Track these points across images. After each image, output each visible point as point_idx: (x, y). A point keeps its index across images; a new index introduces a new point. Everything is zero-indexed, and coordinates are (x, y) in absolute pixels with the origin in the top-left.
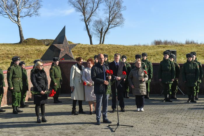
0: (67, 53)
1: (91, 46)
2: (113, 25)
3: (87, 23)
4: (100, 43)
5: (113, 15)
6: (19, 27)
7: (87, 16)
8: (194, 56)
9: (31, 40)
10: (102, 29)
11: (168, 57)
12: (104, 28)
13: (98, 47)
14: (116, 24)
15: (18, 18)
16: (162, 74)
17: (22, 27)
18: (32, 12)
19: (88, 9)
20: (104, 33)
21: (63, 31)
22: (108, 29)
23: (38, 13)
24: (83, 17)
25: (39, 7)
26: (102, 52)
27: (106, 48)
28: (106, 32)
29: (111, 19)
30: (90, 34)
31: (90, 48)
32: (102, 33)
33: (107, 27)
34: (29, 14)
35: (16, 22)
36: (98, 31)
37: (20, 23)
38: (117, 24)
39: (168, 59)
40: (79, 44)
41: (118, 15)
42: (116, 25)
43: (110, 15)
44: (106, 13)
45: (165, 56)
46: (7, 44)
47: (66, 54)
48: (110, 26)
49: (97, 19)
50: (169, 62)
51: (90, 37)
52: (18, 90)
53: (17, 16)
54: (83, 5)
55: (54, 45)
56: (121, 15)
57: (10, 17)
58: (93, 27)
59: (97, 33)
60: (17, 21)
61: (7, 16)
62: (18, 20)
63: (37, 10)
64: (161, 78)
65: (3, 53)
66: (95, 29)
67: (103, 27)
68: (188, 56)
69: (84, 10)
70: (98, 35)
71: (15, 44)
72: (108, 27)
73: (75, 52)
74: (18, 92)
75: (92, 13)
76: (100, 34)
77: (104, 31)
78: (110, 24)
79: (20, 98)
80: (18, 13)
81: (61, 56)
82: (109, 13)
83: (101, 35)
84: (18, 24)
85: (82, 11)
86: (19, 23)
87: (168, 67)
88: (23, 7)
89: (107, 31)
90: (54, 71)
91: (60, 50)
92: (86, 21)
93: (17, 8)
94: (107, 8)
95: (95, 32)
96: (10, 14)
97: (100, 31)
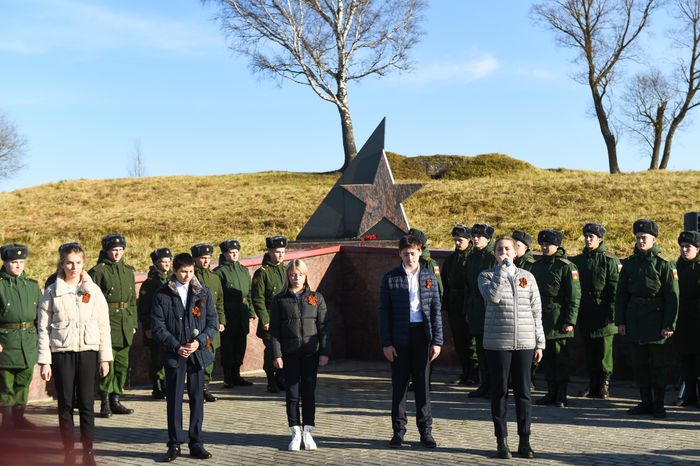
0: (389, 215)
3: (600, 90)
4: (652, 166)
6: (343, 114)
7: (600, 63)
10: (661, 111)
11: (648, 242)
12: (670, 105)
15: (339, 83)
16: (629, 305)
18: (386, 61)
19: (606, 34)
20: (669, 127)
22: (685, 109)
23: (409, 60)
24: (584, 66)
25: (414, 41)
28: (676, 121)
30: (613, 127)
32: (662, 128)
33: (685, 100)
34: (379, 65)
35: (332, 95)
36: (645, 119)
37: (345, 101)
40: (559, 170)
43: (694, 50)
44: (678, 44)
45: (639, 238)
47: (384, 218)
50: (655, 262)
51: (611, 142)
52: (115, 340)
53: (338, 77)
54: (587, 18)
55: (345, 186)
57: (313, 82)
59: (642, 125)
60: (335, 92)
61: (303, 78)
62: (340, 89)
63: (406, 52)
66: (634, 110)
67: (665, 103)
69: (588, 41)
70: (645, 133)
71: (327, 173)
72: (688, 101)
73: (493, 206)
74: (116, 348)
75: (623, 47)
76: (652, 128)
77: (668, 116)
78: (696, 89)
79: (123, 366)
80: (341, 65)
81: (367, 225)
82: (692, 44)
83: (658, 132)
84: (340, 105)
85: (583, 43)
86: (342, 102)
87: (649, 283)
88: (359, 43)
89: (682, 115)
90: (266, 281)
91: (363, 205)
92: (596, 82)
93: (339, 48)
94: (684, 22)
95: (632, 123)
96: (314, 69)
97: (655, 118)
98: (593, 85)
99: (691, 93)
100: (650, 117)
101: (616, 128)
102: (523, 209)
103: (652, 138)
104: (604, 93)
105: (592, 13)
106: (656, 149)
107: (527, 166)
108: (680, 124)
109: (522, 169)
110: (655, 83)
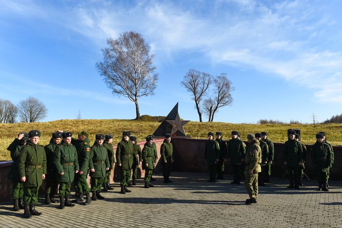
0: (179, 129)
1: (201, 123)
2: (222, 104)
3: (198, 102)
4: (209, 121)
5: (222, 95)
6: (137, 105)
7: (198, 96)
9: (145, 117)
10: (211, 108)
11: (294, 137)
12: (213, 107)
13: (208, 125)
14: (224, 103)
17: (139, 104)
18: (148, 92)
19: (199, 89)
20: (213, 112)
21: (176, 107)
22: (217, 108)
23: (154, 92)
24: (194, 97)
25: (155, 88)
27: (216, 125)
28: (215, 110)
29: (220, 98)
30: (200, 112)
31: (200, 125)
32: (211, 112)
34: (146, 93)
35: (134, 100)
36: (207, 110)
37: (137, 102)
38: (226, 103)
39: (294, 139)
41: (227, 95)
44: (215, 93)
46: (125, 120)
48: (219, 105)
49: (207, 98)
50: (296, 142)
51: (200, 115)
52: (126, 167)
53: (136, 96)
54: (194, 85)
55: (167, 121)
56: (230, 95)
57: (129, 96)
58: (203, 106)
61: (127, 96)
62: (136, 99)
63: (153, 90)
64: (286, 161)
65: (120, 128)
66: (205, 107)
68: (319, 136)
69: (195, 90)
71: (132, 120)
74: (126, 170)
75: (202, 93)
77: (213, 109)
80: (136, 93)
81: (173, 132)
82: (218, 93)
83: (210, 113)
85: (193, 91)
87: (295, 149)
88: (141, 88)
89: (216, 109)
90: (165, 147)
91: (172, 126)
92: (197, 100)
93: (136, 88)
94: (217, 88)
95: (205, 110)
96: (130, 93)
98: (196, 101)
99: (218, 104)
100: (209, 109)
103: (209, 114)
105: (196, 84)
106: (210, 117)
110: (210, 102)
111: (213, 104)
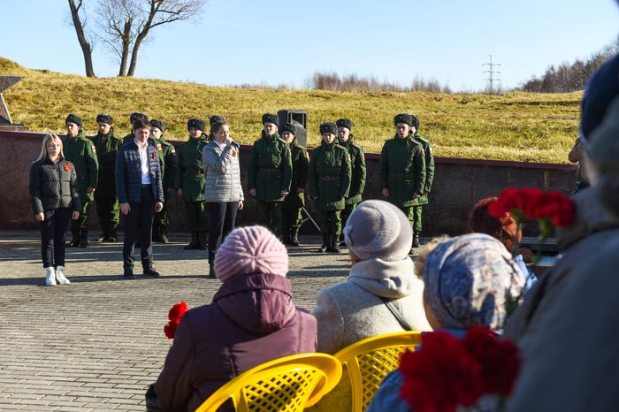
2: (166, 16)
4: (121, 73)
8: (346, 129)
10: (128, 26)
11: (274, 129)
12: (135, 22)
13: (110, 89)
14: (175, 10)
16: (258, 175)
20: (134, 40)
22: (148, 26)
26: (120, 104)
27: (137, 90)
28: (141, 36)
30: (88, 39)
31: (80, 89)
32: (129, 40)
33: (147, 19)
36: (115, 31)
38: (179, 11)
39: (274, 136)
40: (44, 71)
42: (176, 15)
45: (266, 126)
48: (156, 20)
50: (278, 143)
51: (87, 49)
58: (96, 15)
59: (113, 37)
64: (255, 187)
66: (105, 23)
67: (131, 19)
68: (325, 129)
70: (115, 45)
72: (150, 19)
73: (25, 100)
76: (121, 41)
77: (134, 31)
78: (156, 10)
83: (126, 44)
87: (274, 158)
89: (145, 32)
95: (104, 34)
97: (122, 32)
99: (153, 13)
100: (119, 31)
101: (91, 37)
102: (54, 104)
103: (120, 49)
104: (80, 5)
106: (124, 59)
107: (17, 66)
108: (144, 39)
109: (12, 67)
110: (124, 3)
111: (136, 11)
